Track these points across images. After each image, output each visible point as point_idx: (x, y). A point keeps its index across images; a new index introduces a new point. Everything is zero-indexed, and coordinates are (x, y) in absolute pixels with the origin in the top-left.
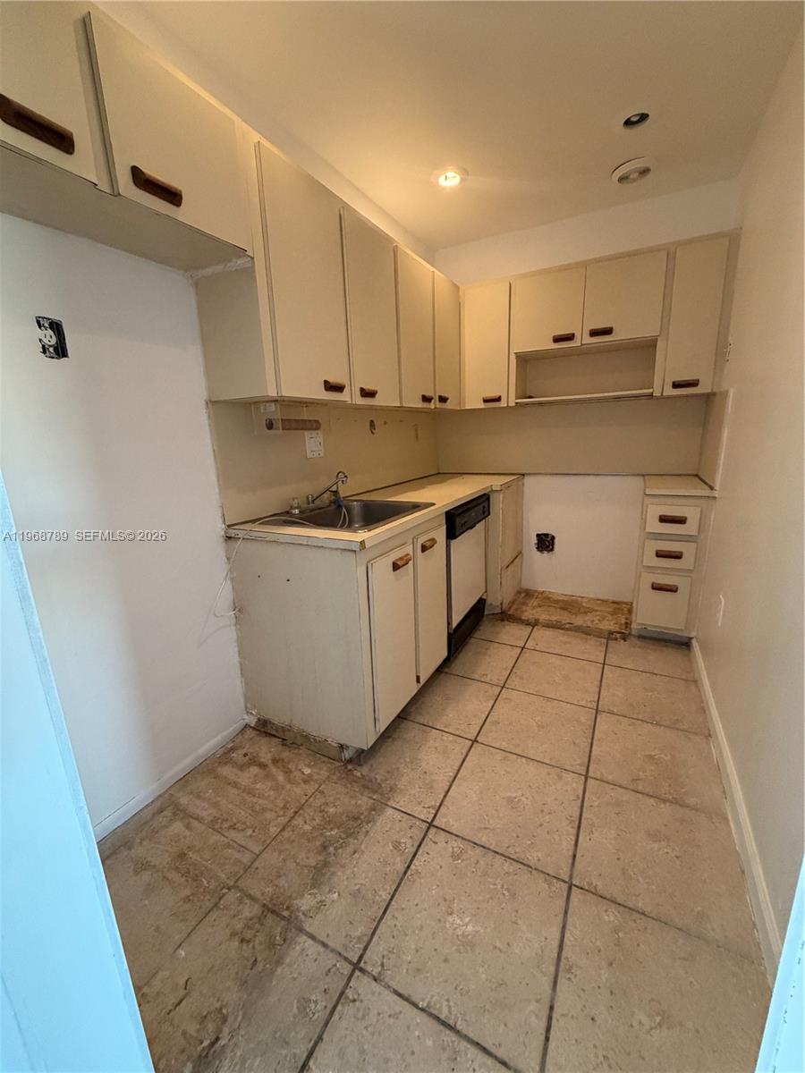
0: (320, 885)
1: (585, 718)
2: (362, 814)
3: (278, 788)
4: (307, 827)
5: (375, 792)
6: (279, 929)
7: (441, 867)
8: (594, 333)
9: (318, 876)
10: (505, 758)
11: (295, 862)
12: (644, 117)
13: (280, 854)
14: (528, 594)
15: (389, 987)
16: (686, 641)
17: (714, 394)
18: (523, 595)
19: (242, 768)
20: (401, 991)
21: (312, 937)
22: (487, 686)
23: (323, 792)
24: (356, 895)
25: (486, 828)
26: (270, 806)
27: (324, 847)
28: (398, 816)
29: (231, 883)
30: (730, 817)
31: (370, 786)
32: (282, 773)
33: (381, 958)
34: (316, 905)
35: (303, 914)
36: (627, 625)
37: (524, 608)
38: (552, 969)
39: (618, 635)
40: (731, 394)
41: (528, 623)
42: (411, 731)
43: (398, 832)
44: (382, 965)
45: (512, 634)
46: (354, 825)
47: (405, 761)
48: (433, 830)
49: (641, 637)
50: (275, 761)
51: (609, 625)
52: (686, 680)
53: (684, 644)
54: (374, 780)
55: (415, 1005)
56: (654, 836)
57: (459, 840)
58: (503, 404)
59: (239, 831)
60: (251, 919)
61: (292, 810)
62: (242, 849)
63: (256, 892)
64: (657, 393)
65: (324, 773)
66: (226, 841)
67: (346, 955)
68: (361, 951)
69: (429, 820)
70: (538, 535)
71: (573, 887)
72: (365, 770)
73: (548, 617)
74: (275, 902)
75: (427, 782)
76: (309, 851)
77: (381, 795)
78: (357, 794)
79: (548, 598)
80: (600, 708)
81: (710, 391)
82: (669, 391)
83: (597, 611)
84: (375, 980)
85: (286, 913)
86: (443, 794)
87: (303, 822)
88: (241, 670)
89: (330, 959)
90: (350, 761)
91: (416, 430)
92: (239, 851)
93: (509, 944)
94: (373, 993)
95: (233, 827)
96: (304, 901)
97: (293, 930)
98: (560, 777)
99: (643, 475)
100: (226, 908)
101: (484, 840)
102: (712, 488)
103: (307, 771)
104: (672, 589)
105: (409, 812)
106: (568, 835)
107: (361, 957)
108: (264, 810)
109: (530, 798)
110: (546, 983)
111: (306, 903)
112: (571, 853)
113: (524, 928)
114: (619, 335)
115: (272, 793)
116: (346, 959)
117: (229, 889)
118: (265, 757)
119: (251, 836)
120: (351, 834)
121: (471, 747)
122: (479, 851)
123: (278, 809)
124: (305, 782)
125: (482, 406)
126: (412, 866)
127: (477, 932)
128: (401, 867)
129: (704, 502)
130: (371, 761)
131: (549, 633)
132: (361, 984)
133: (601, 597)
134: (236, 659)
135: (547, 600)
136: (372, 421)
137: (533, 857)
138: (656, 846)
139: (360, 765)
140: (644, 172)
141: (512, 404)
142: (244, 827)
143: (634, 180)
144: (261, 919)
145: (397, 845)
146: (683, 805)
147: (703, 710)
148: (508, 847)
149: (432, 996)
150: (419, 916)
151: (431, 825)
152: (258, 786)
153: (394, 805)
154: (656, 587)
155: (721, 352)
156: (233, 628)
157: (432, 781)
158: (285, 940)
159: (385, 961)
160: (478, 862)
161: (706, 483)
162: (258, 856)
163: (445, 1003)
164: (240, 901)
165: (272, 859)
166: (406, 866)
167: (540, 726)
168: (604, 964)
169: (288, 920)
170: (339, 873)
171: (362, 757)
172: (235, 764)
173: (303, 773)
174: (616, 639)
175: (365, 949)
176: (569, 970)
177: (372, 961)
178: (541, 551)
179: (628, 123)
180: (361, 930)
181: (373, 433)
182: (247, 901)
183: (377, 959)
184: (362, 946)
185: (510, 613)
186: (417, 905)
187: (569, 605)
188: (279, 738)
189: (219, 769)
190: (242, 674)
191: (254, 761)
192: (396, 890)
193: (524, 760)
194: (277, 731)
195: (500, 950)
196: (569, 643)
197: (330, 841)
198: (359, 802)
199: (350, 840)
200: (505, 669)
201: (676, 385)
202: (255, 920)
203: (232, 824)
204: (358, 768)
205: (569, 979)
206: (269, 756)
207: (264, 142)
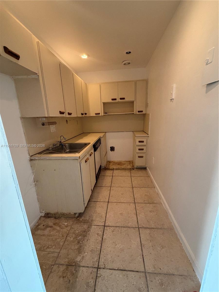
0: (81, 252)
1: (131, 190)
2: (86, 230)
3: (58, 231)
4: (72, 239)
5: (87, 223)
6: (73, 269)
7: (110, 235)
8: (121, 99)
9: (80, 250)
10: (117, 204)
11: (72, 249)
12: (130, 52)
13: (66, 249)
14: (109, 162)
15: (108, 269)
16: (145, 168)
17: (146, 114)
18: (108, 163)
19: (44, 229)
20: (111, 268)
21: (84, 267)
22: (107, 188)
23: (73, 228)
24: (92, 251)
25: (117, 222)
26: (58, 237)
27: (79, 242)
28: (95, 227)
29: (53, 264)
30: (162, 203)
31: (85, 222)
32: (58, 227)
33: (103, 263)
34: (82, 258)
35: (79, 262)
36: (133, 166)
37: (110, 166)
38: (141, 247)
39: (132, 169)
40: (150, 114)
41: (112, 170)
42: (92, 204)
43: (97, 231)
44: (104, 265)
45: (109, 173)
46: (85, 234)
47: (93, 212)
48: (106, 227)
49: (136, 168)
50: (54, 224)
51: (129, 167)
52: (147, 176)
53: (145, 169)
54: (86, 220)
55: (115, 270)
56: (151, 212)
57: (113, 227)
58: (100, 115)
59: (50, 248)
60: (64, 270)
61: (65, 236)
62: (53, 253)
63: (62, 262)
64: (135, 113)
65: (71, 223)
66: (47, 252)
67: (94, 266)
68: (98, 264)
69: (104, 225)
70: (110, 147)
71: (139, 228)
72: (83, 218)
73: (116, 167)
74: (69, 263)
75: (100, 216)
76: (74, 245)
77: (89, 223)
78: (83, 225)
79: (114, 162)
80: (133, 187)
81: (145, 113)
82: (137, 113)
83: (126, 164)
84: (104, 269)
85: (74, 264)
86: (105, 217)
87: (70, 238)
88: (38, 200)
89: (91, 270)
90: (78, 217)
91: (77, 122)
92: (53, 254)
93: (131, 246)
94: (104, 272)
95: (48, 248)
96: (78, 258)
97: (78, 267)
98: (130, 205)
99: (133, 131)
100: (55, 271)
101: (118, 225)
102: (148, 134)
103: (66, 224)
104: (142, 157)
105: (98, 225)
106: (135, 217)
107: (98, 265)
108: (56, 239)
109: (125, 212)
110: (140, 251)
111: (79, 259)
112: (137, 221)
113: (133, 241)
114: (126, 100)
115: (57, 233)
116: (95, 268)
117: (54, 265)
118: (51, 224)
119: (55, 248)
120: (85, 236)
121: (108, 204)
122: (118, 228)
123: (61, 237)
124: (66, 227)
125: (95, 115)
126: (104, 238)
127: (123, 247)
128: (101, 239)
129: (146, 137)
130: (84, 215)
131: (117, 171)
132: (101, 272)
133: (126, 161)
134: (36, 197)
135: (115, 163)
136: (67, 120)
137: (130, 225)
138: (152, 213)
139: (81, 217)
140: (129, 63)
141: (103, 115)
142: (51, 246)
143: (127, 65)
144: (67, 269)
145: (98, 234)
146: (154, 203)
147: (152, 182)
148: (124, 225)
149: (118, 266)
150: (109, 249)
151: (105, 226)
152: (51, 233)
153: (94, 225)
154: (139, 157)
155: (147, 105)
156: (35, 188)
157: (101, 215)
158: (76, 271)
159: (105, 263)
160: (118, 231)
161: (146, 133)
162: (59, 253)
163: (121, 266)
164: (58, 267)
165: (64, 251)
166: (102, 238)
167: (122, 194)
168: (150, 242)
169: (75, 265)
170: (85, 247)
171: (81, 215)
172: (41, 229)
173: (65, 225)
174: (132, 170)
175: (99, 263)
176: (144, 246)
177: (101, 265)
178: (111, 151)
179: (127, 53)
180: (96, 259)
181: (67, 123)
182: (61, 266)
183: (103, 264)
184: (98, 263)
185: (107, 168)
186: (108, 247)
187: (119, 163)
188: (53, 217)
189: (36, 233)
190: (38, 201)
191: (48, 226)
192: (101, 245)
193: (121, 203)
194: (52, 215)
195: (129, 248)
196: (122, 173)
197: (80, 240)
198: (84, 227)
199: (85, 237)
200: (110, 182)
201: (139, 112)
202: (65, 270)
203: (47, 247)
204: (81, 218)
205: (144, 248)
206: (52, 223)
207: (39, 41)
